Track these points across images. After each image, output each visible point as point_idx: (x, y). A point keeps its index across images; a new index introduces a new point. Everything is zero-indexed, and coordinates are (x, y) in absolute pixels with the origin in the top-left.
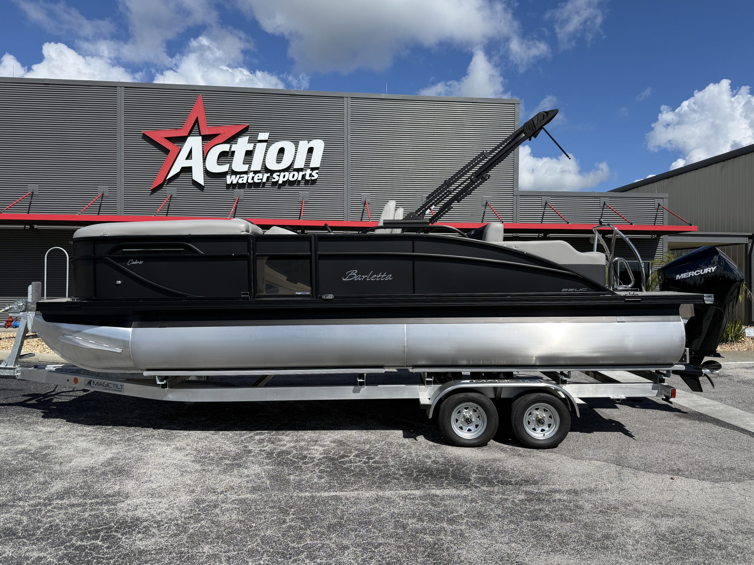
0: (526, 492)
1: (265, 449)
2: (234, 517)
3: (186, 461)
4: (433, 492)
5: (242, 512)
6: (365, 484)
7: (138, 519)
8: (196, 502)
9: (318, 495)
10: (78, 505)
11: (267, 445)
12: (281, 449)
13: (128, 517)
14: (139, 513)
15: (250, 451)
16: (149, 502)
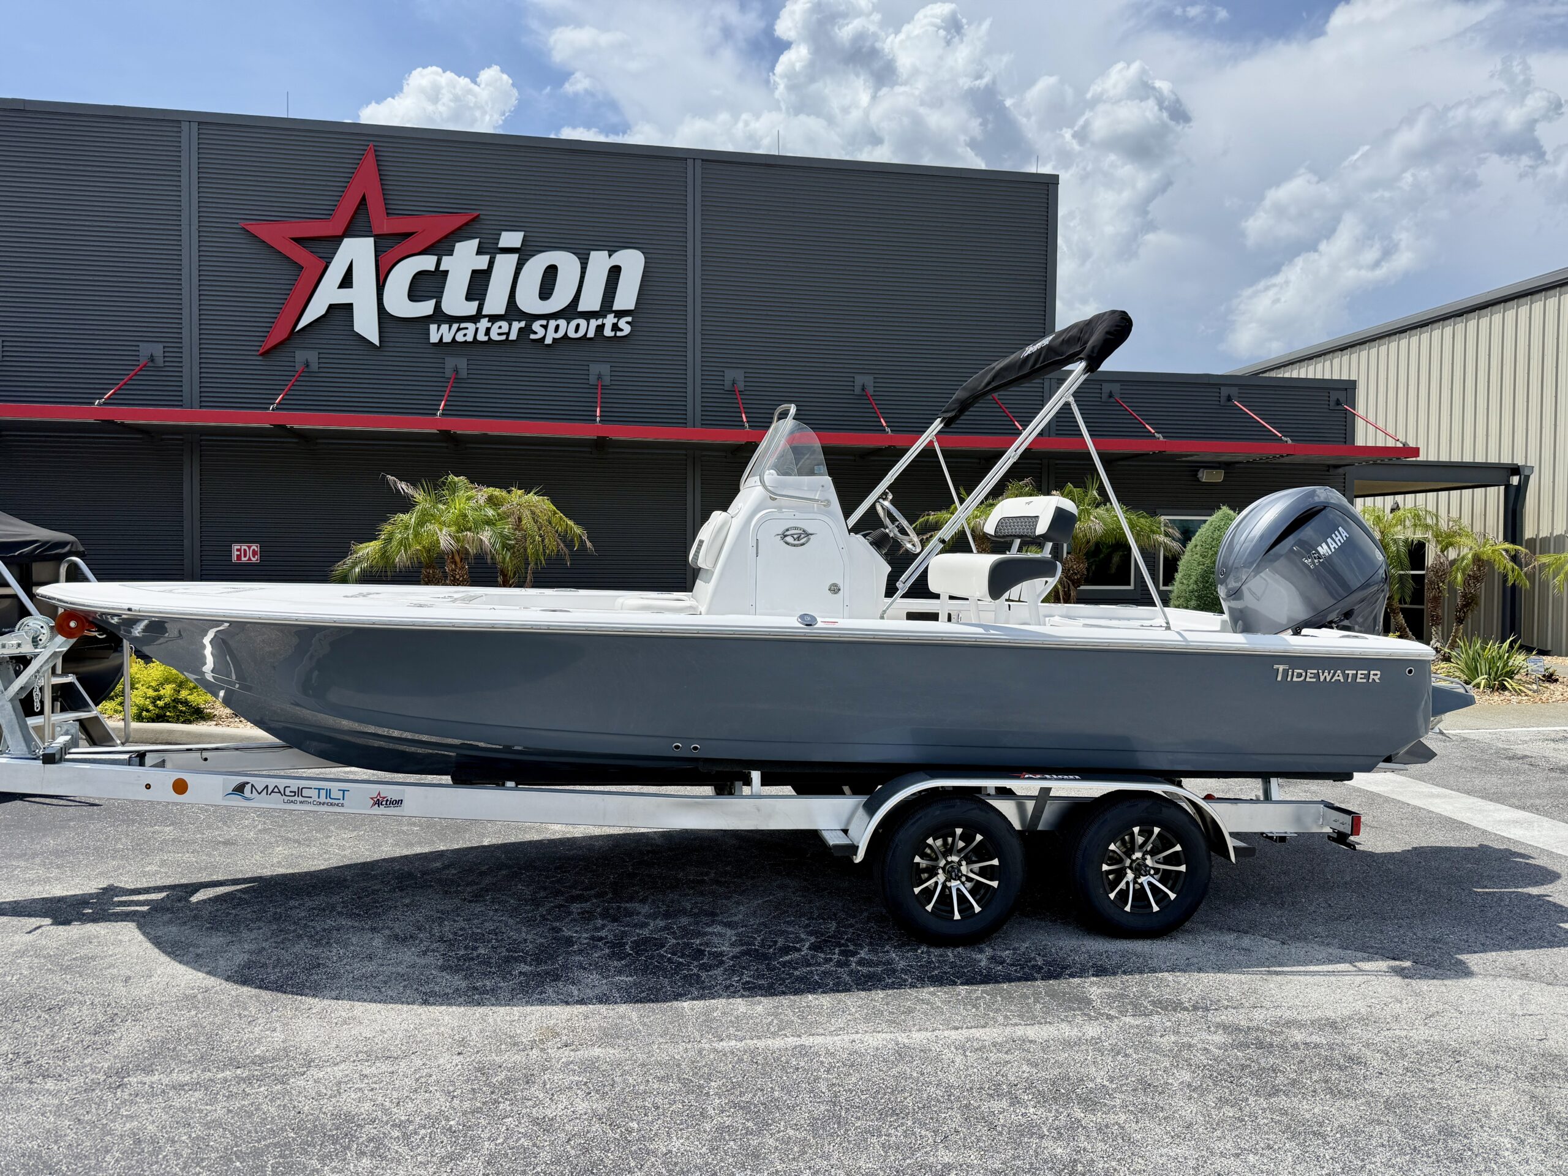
0: (1225, 1027)
1: (603, 934)
2: (582, 1106)
3: (425, 966)
4: (1020, 1031)
5: (597, 1091)
6: (857, 1015)
7: (349, 1118)
8: (479, 1070)
9: (761, 1044)
10: (195, 1086)
11: (604, 926)
12: (638, 935)
13: (324, 1113)
14: (348, 1101)
15: (569, 942)
16: (364, 1072)
